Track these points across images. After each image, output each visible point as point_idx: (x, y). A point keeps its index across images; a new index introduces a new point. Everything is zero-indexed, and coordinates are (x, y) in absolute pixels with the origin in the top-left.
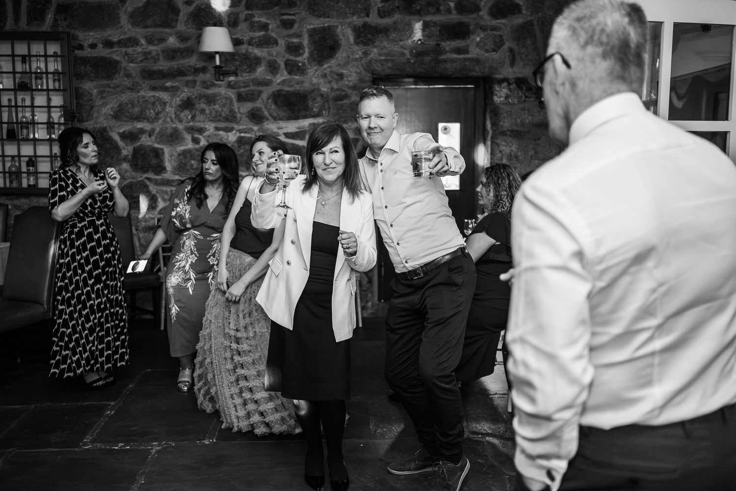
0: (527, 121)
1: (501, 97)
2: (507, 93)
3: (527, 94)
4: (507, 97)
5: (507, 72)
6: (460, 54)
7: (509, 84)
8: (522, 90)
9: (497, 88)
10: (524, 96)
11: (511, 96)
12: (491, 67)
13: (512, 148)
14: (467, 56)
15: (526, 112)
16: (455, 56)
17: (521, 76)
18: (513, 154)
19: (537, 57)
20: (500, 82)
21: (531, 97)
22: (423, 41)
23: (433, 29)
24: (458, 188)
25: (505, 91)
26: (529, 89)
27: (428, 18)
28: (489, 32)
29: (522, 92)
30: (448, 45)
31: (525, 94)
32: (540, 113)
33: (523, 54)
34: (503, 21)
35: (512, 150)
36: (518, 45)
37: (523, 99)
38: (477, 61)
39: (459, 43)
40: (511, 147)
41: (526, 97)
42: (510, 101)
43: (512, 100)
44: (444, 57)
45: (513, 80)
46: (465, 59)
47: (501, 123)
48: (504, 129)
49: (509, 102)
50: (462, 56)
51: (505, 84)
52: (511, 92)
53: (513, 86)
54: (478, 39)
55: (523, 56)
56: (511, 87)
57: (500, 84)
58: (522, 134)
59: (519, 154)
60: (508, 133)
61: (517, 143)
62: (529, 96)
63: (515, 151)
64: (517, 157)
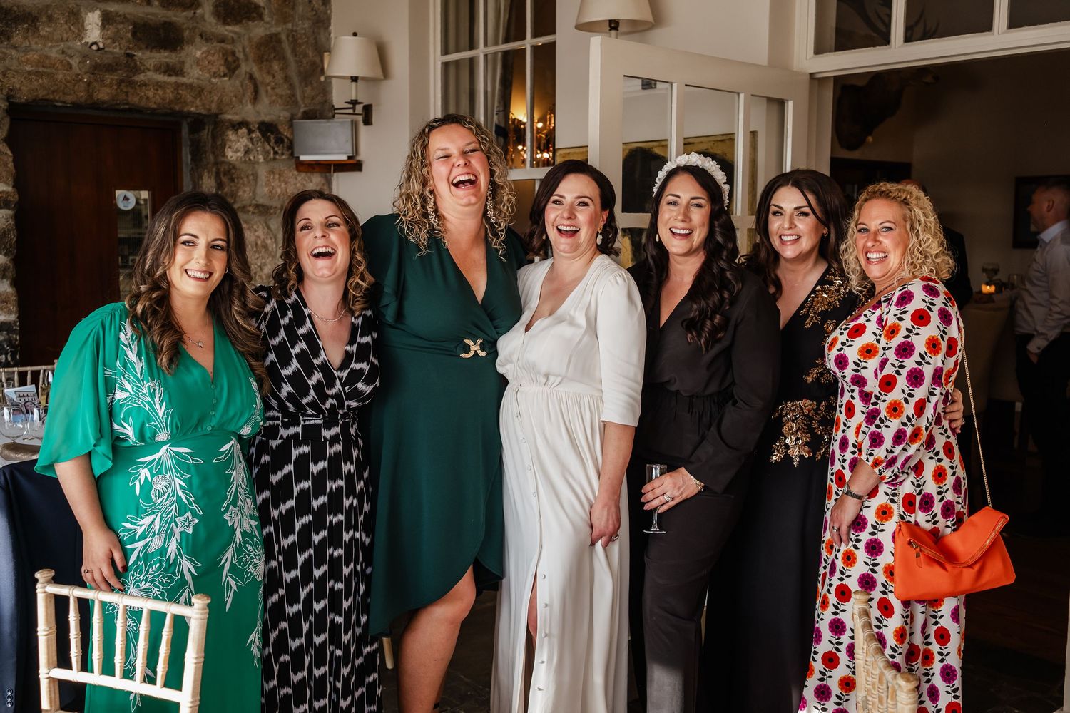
0: (279, 191)
1: (237, 151)
2: (246, 146)
3: (276, 149)
4: (247, 152)
5: (249, 112)
6: (170, 75)
7: (250, 132)
8: (269, 141)
9: (231, 135)
10: (272, 152)
11: (252, 150)
12: (220, 102)
13: (257, 234)
14: (181, 80)
15: (277, 176)
16: (161, 78)
17: (267, 119)
18: (259, 242)
19: (289, 92)
20: (236, 126)
21: (283, 154)
22: (101, 46)
23: (121, 26)
25: (244, 141)
26: (279, 141)
27: (113, 8)
28: (215, 44)
29: (270, 146)
30: (150, 58)
31: (273, 149)
32: (296, 179)
33: (268, 84)
34: (236, 28)
35: (258, 237)
36: (260, 69)
37: (272, 156)
38: (199, 91)
39: (166, 57)
40: (256, 231)
41: (276, 153)
42: (252, 158)
43: (254, 157)
44: (141, 77)
45: (257, 126)
46: (178, 86)
47: (240, 193)
48: (244, 203)
49: (250, 159)
50: (173, 79)
51: (244, 131)
52: (253, 144)
53: (256, 135)
54: (198, 54)
55: (269, 88)
56: (254, 135)
57: (237, 130)
58: (272, 211)
59: (269, 242)
60: (251, 209)
61: (264, 225)
62: (280, 152)
63: (262, 237)
64: (265, 247)
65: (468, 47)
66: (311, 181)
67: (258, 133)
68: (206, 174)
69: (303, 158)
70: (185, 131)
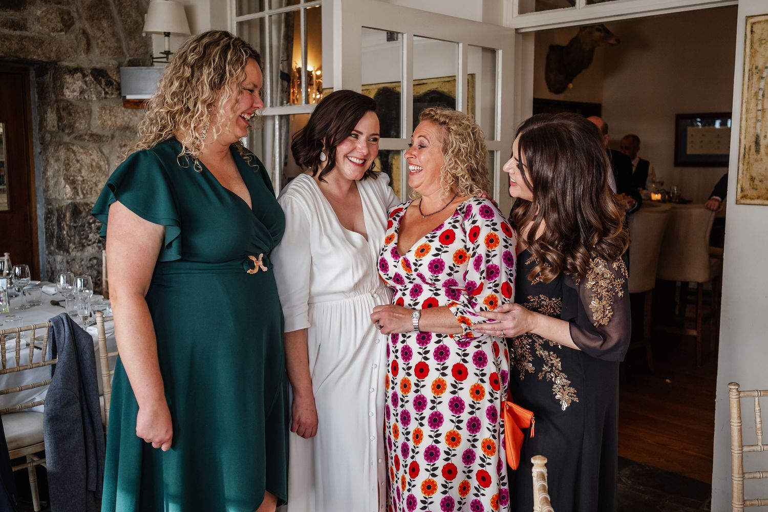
0: (110, 123)
1: (74, 91)
2: (81, 87)
3: (107, 90)
4: (82, 92)
5: (83, 60)
6: (15, 30)
7: (84, 76)
8: (100, 83)
9: (68, 79)
10: (103, 92)
11: (87, 91)
12: (58, 52)
13: (92, 157)
14: (25, 33)
15: (108, 111)
16: (7, 31)
17: (98, 66)
18: (94, 164)
19: (116, 44)
20: (73, 71)
21: (112, 94)
24: (6, 209)
25: (80, 83)
26: (109, 83)
28: (53, 5)
29: (101, 87)
31: (104, 90)
32: (124, 113)
33: (99, 38)
35: (93, 160)
36: (92, 26)
37: (103, 95)
38: (40, 42)
39: (12, 15)
40: (91, 155)
41: (106, 93)
42: (86, 97)
43: (88, 96)
45: (90, 71)
46: (22, 38)
47: (77, 125)
48: (81, 132)
49: (85, 98)
50: (18, 33)
51: (79, 75)
52: (87, 86)
53: (89, 78)
54: (39, 13)
55: (99, 41)
56: (87, 79)
57: (73, 75)
58: (104, 139)
59: (102, 163)
60: (87, 137)
61: (98, 150)
62: (110, 92)
63: (96, 160)
64: (100, 168)
65: (258, 10)
66: (136, 116)
67: (91, 77)
68: (49, 110)
69: (129, 97)
70: (32, 76)
